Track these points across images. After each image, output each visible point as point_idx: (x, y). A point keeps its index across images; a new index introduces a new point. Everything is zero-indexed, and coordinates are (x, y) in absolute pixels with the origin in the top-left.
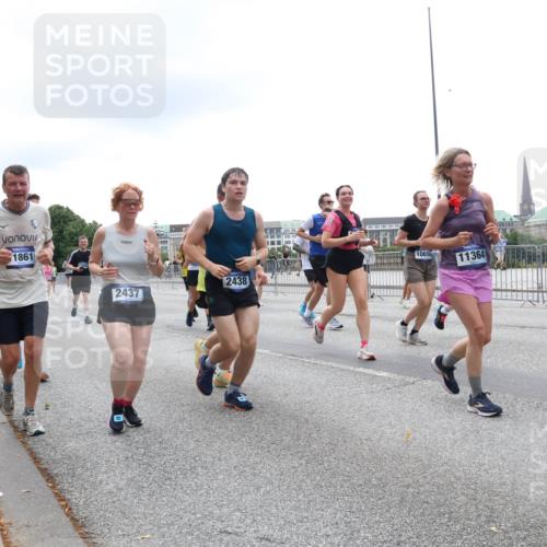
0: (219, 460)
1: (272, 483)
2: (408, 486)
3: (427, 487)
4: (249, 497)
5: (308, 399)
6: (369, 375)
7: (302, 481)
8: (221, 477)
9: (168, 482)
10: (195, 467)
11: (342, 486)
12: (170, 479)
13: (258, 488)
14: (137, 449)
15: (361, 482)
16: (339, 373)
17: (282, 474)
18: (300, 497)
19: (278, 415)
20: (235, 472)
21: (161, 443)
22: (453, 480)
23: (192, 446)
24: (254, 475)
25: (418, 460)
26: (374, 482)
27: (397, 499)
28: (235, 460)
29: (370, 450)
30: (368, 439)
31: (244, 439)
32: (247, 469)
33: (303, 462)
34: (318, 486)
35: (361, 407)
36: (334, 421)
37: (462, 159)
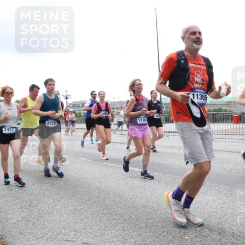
0: (64, 208)
1: (88, 218)
2: (149, 219)
3: (157, 219)
4: (78, 225)
5: (104, 180)
6: (130, 170)
7: (102, 217)
8: (65, 216)
9: (41, 218)
10: (53, 211)
11: (120, 220)
12: (42, 217)
13: (82, 220)
14: (26, 203)
15: (128, 218)
16: (117, 169)
18: (101, 224)
19: (90, 187)
20: (71, 213)
21: (37, 200)
23: (51, 202)
24: (80, 214)
25: (153, 208)
26: (134, 217)
27: (144, 225)
28: (72, 208)
29: (132, 203)
30: (131, 199)
31: (75, 199)
32: (77, 212)
33: (102, 208)
34: (109, 219)
35: (127, 184)
36: (115, 190)
37: (138, 82)
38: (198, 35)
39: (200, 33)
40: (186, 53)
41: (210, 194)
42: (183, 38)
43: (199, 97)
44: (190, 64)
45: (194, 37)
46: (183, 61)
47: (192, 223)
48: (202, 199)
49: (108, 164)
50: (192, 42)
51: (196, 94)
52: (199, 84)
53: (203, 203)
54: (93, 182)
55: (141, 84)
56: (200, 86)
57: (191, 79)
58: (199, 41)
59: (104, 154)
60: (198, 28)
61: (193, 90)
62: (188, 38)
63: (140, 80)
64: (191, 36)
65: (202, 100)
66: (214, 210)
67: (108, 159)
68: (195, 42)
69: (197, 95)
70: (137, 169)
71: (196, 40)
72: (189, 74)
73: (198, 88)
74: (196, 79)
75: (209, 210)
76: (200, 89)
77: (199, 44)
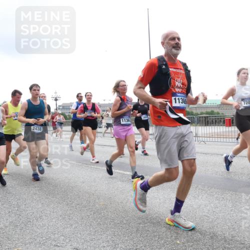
0: (53, 212)
1: (77, 223)
2: (140, 224)
3: (149, 224)
6: (121, 173)
7: (92, 222)
8: (54, 220)
10: (42, 216)
11: (110, 224)
12: (30, 222)
13: (72, 225)
15: (118, 222)
17: (82, 218)
19: (80, 191)
20: (61, 218)
21: (25, 205)
22: (160, 221)
23: (40, 206)
24: (70, 219)
26: (125, 222)
27: (135, 229)
28: (61, 212)
29: (123, 207)
30: (122, 203)
31: (64, 203)
32: (66, 216)
33: (92, 213)
34: (99, 224)
35: (118, 188)
36: (106, 194)
37: (122, 83)
38: (177, 41)
39: (179, 39)
40: (166, 58)
41: (201, 198)
42: (163, 43)
43: (181, 101)
44: (171, 69)
45: (173, 43)
46: (164, 67)
47: (183, 227)
48: (194, 203)
49: (98, 167)
50: (171, 48)
51: (177, 98)
52: (180, 88)
53: (195, 206)
54: (83, 185)
55: (125, 85)
56: (180, 90)
57: (172, 84)
58: (177, 47)
59: (94, 157)
60: (177, 34)
61: (174, 94)
62: (167, 43)
63: (124, 81)
64: (170, 42)
65: (183, 104)
66: (206, 214)
67: (98, 162)
68: (174, 47)
69: (179, 99)
70: (128, 173)
71: (175, 45)
72: (170, 80)
73: (179, 93)
74: (177, 83)
75: (201, 214)
76: (180, 93)
77: (178, 50)
